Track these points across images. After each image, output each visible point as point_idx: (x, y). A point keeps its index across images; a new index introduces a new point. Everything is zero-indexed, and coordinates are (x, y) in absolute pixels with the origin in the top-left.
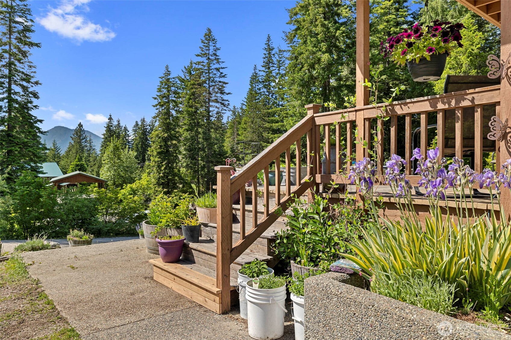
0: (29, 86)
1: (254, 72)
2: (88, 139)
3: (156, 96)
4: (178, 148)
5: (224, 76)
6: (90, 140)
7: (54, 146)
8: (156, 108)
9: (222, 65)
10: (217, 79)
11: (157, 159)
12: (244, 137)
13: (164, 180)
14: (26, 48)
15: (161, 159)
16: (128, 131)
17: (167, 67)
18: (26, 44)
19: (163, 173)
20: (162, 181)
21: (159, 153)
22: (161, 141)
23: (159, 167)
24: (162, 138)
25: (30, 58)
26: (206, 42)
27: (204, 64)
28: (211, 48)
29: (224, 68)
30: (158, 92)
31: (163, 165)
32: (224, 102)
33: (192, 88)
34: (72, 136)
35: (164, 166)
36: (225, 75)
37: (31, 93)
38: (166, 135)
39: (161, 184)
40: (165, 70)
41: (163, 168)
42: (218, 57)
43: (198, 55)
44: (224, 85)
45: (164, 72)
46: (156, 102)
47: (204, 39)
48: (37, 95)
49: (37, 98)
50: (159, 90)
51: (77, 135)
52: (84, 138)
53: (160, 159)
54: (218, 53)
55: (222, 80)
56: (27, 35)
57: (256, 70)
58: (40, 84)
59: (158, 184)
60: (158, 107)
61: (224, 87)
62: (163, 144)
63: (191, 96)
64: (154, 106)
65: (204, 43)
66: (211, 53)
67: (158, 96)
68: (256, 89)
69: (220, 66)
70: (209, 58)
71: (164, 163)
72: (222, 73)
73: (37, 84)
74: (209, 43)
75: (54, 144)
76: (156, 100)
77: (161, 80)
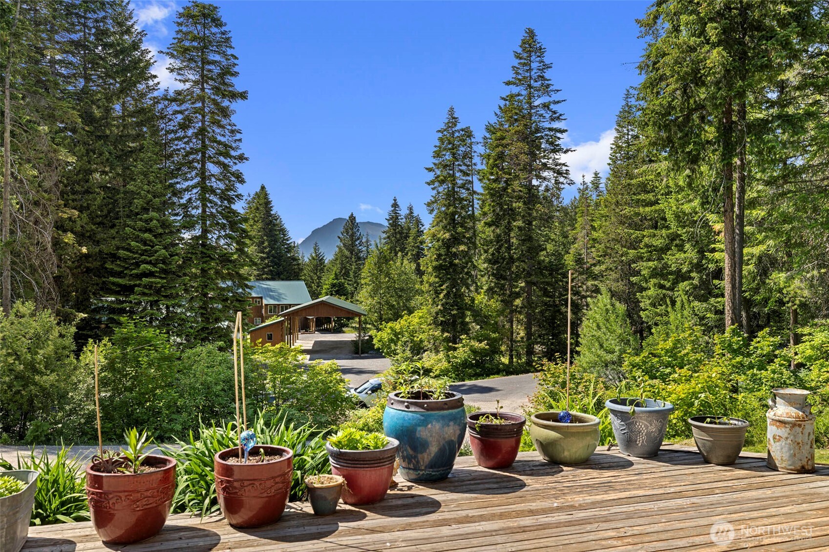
0: (231, 164)
1: (624, 103)
2: (364, 240)
3: (432, 166)
4: (470, 258)
5: (558, 118)
6: (367, 241)
7: (316, 253)
8: (432, 186)
9: (555, 97)
10: (547, 125)
11: (432, 279)
12: (604, 232)
13: (444, 316)
14: (226, 103)
15: (440, 278)
16: (423, 225)
17: (452, 110)
18: (224, 96)
19: (442, 305)
20: (441, 319)
21: (435, 268)
22: (440, 247)
23: (437, 293)
24: (443, 241)
25: (234, 119)
26: (525, 55)
27: (521, 98)
28: (534, 65)
29: (558, 102)
30: (434, 157)
31: (443, 290)
32: (558, 167)
33: (497, 146)
34: (341, 236)
35: (445, 292)
36: (561, 115)
37: (233, 174)
38: (447, 235)
39: (441, 324)
40: (447, 116)
41: (441, 296)
42: (549, 82)
43: (508, 83)
44: (559, 135)
45: (446, 121)
46: (431, 176)
47: (520, 50)
48: (241, 177)
49: (242, 182)
50: (437, 155)
51: (347, 234)
52: (358, 239)
53: (437, 280)
54: (547, 74)
55: (556, 125)
56: (226, 81)
57: (629, 100)
58: (246, 159)
59: (435, 323)
60: (437, 184)
61: (559, 138)
62: (442, 251)
63: (496, 160)
64: (429, 184)
65: (521, 58)
66: (534, 76)
67: (435, 164)
68: (630, 137)
69: (551, 99)
70: (530, 87)
71: (444, 287)
72: (555, 112)
73: (242, 160)
74: (530, 56)
75: (315, 249)
76: (432, 174)
77: (440, 135)
